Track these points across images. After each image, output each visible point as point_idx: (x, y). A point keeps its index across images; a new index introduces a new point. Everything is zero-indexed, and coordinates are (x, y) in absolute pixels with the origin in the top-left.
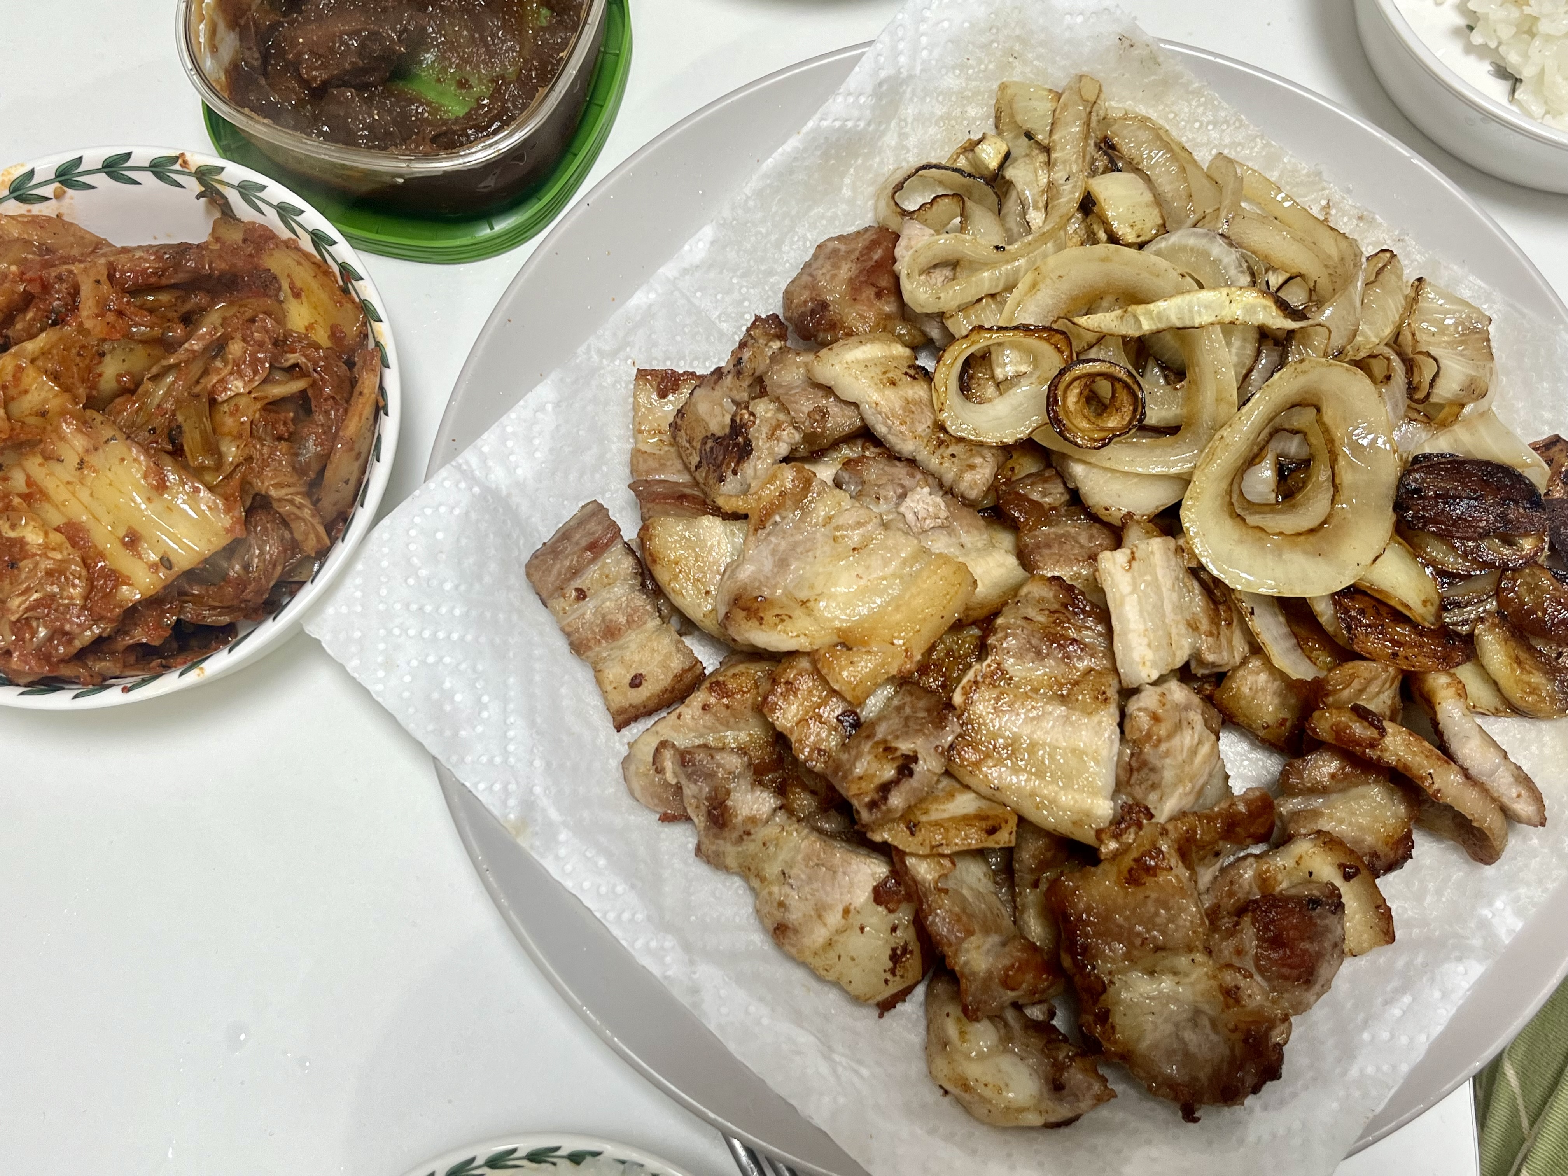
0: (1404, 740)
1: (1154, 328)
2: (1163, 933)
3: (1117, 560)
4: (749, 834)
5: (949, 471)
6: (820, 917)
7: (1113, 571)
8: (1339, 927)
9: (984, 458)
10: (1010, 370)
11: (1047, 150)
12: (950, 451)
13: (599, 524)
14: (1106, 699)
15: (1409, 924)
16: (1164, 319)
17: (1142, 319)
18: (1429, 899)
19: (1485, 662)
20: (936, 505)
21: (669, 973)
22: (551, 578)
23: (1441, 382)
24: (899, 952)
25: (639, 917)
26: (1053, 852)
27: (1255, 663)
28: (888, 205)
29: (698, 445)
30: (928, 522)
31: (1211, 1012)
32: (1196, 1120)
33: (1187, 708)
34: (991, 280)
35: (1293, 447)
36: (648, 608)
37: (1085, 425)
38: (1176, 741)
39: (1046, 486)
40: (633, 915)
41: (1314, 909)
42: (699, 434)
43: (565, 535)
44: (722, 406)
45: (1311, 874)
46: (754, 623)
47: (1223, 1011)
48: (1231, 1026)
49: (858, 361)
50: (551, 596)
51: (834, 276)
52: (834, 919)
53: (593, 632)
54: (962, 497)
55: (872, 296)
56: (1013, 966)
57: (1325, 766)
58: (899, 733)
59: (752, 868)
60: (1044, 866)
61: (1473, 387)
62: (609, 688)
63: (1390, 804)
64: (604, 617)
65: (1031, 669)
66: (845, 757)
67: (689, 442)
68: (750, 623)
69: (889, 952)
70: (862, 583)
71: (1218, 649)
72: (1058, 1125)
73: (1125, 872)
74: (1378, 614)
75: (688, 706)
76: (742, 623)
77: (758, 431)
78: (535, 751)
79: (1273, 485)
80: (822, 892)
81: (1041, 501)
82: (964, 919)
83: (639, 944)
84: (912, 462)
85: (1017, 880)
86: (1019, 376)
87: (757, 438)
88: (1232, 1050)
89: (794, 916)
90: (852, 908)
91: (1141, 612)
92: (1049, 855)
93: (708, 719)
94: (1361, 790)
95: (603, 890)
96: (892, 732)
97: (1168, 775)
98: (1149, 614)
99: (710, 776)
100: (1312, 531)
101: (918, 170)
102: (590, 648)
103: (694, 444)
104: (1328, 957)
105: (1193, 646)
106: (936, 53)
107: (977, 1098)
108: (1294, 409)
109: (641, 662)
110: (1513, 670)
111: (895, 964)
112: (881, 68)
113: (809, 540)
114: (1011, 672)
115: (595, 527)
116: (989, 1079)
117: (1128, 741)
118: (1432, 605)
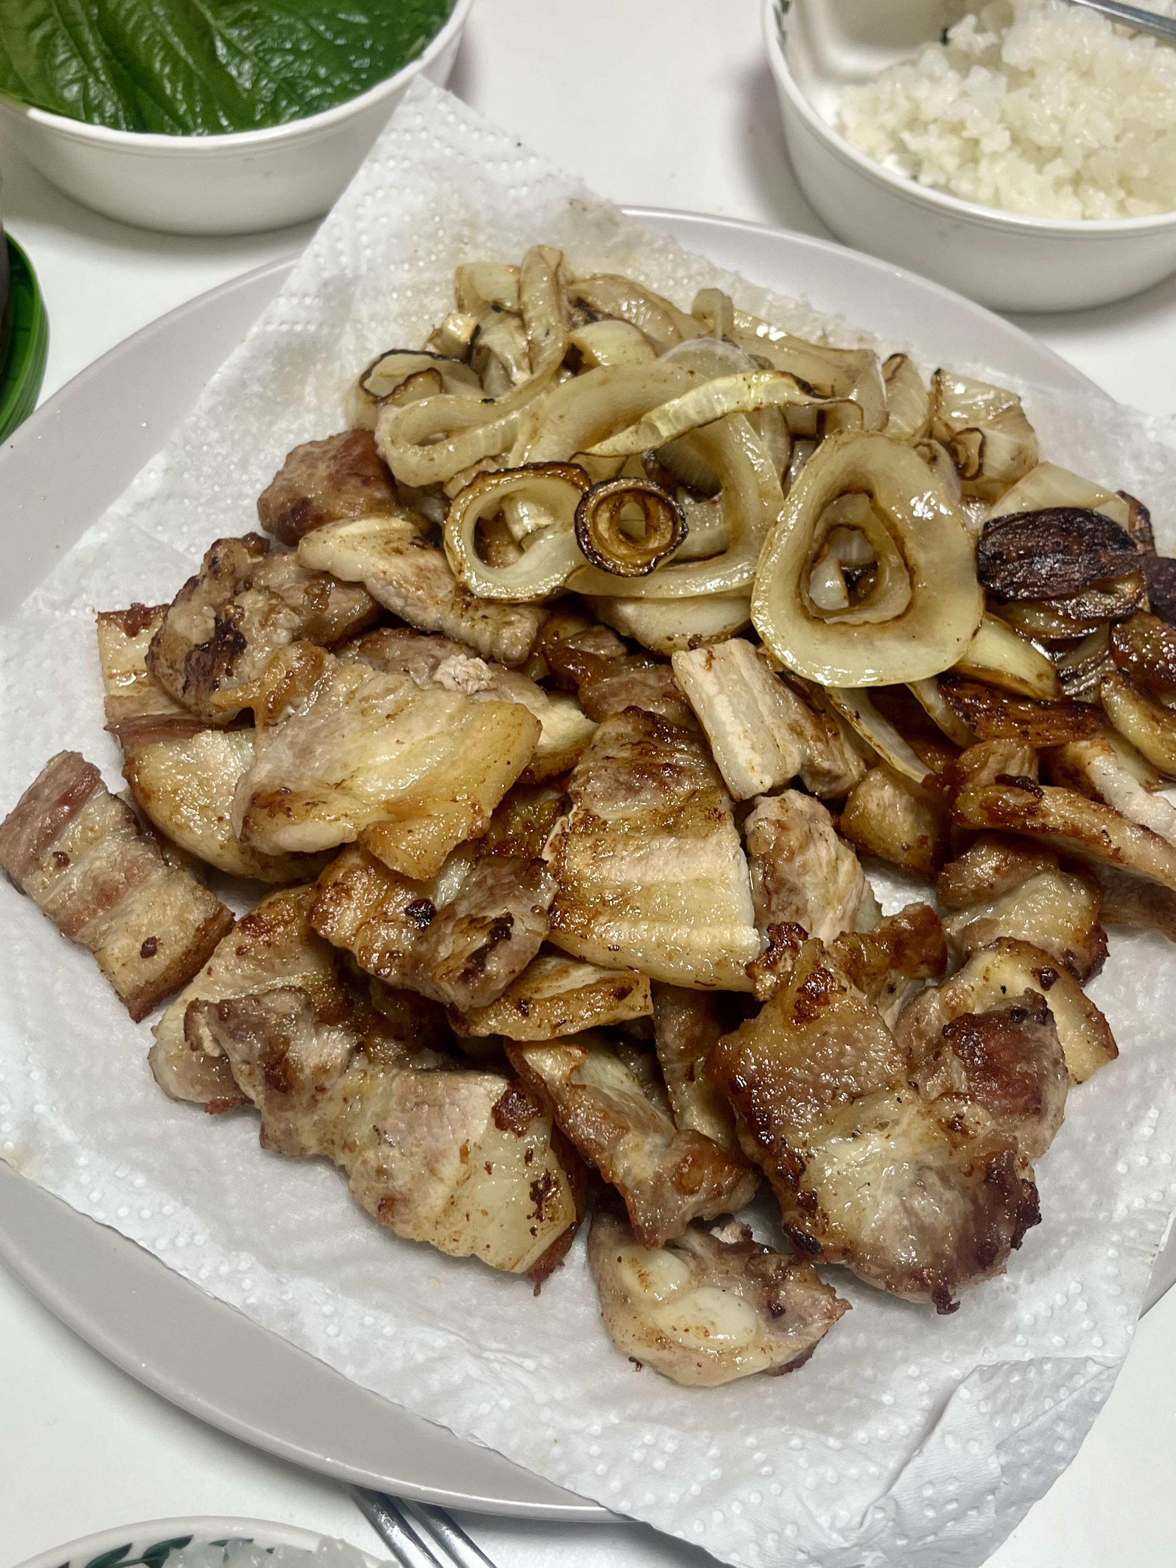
0: (1065, 798)
1: (674, 432)
2: (856, 1075)
3: (695, 661)
4: (321, 1089)
5: (483, 634)
6: (433, 1172)
7: (692, 670)
8: (1055, 1043)
9: (521, 615)
10: (529, 524)
11: (519, 315)
12: (480, 613)
13: (72, 770)
14: (720, 815)
15: (1129, 1034)
16: (683, 418)
17: (659, 424)
18: (1141, 1002)
19: (1121, 728)
20: (475, 666)
21: (252, 1300)
22: (21, 850)
23: (989, 451)
24: (541, 1186)
25: (199, 1239)
26: (701, 1025)
27: (876, 777)
28: (358, 397)
29: (181, 665)
30: (470, 683)
31: (937, 1164)
32: (954, 1308)
33: (813, 818)
34: (487, 437)
35: (855, 551)
36: (151, 855)
37: (623, 551)
38: (810, 854)
39: (598, 640)
40: (192, 1236)
41: (1021, 1021)
42: (181, 652)
43: (33, 795)
44: (203, 615)
45: (1004, 989)
46: (281, 818)
47: (951, 1154)
48: (966, 1168)
49: (354, 536)
50: (24, 872)
51: (311, 476)
52: (451, 1168)
53: (86, 902)
54: (506, 659)
55: (359, 485)
56: (685, 1161)
57: (986, 862)
58: (484, 904)
59: (336, 1138)
60: (694, 1045)
61: (1023, 456)
62: (117, 967)
63: (1067, 893)
64: (95, 879)
65: (626, 808)
66: (423, 948)
67: (171, 667)
68: (275, 820)
69: (530, 1190)
70: (406, 747)
71: (831, 756)
72: (789, 1368)
73: (792, 1008)
74: (992, 697)
75: (218, 956)
76: (265, 823)
77: (250, 621)
78: (30, 1060)
79: (844, 593)
80: (429, 1138)
81: (597, 653)
82: (613, 1115)
83: (204, 1273)
84: (439, 634)
85: (667, 1077)
86: (540, 530)
87: (250, 630)
88: (974, 1201)
89: (400, 1183)
90: (470, 1146)
91: (734, 711)
92: (697, 1030)
93: (248, 967)
94: (1033, 884)
95: (146, 1214)
96: (476, 906)
97: (812, 896)
98: (743, 712)
99: (259, 1025)
100: (898, 618)
101: (383, 356)
102: (82, 923)
103: (178, 666)
104: (1052, 1078)
105: (803, 753)
106: (380, 249)
107: (679, 1352)
108: (846, 497)
109: (151, 923)
110: (1153, 730)
111: (539, 1204)
112: (323, 269)
113: (332, 722)
114: (603, 817)
115: (67, 777)
116: (690, 1322)
117: (757, 859)
118: (1048, 678)
